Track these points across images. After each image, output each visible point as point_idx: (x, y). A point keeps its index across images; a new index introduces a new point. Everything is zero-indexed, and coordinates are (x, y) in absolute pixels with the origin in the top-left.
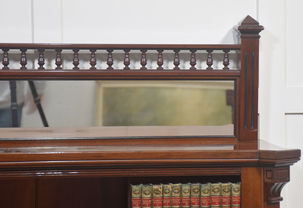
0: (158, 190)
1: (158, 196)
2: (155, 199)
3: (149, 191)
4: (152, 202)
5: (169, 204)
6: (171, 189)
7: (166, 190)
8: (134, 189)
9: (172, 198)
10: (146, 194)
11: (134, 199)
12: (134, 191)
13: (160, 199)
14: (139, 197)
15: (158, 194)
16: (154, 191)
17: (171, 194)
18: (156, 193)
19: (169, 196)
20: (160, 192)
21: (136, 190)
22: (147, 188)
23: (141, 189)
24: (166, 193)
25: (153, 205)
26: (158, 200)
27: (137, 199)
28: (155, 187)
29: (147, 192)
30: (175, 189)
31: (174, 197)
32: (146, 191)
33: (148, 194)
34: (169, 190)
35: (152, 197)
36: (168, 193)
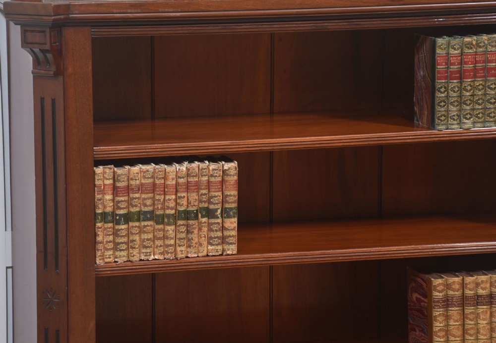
0: (472, 44)
1: (470, 51)
2: (465, 55)
3: (458, 45)
4: (461, 59)
5: (484, 62)
6: (486, 42)
7: (480, 43)
8: (439, 43)
9: (488, 54)
10: (455, 49)
11: (438, 56)
12: (440, 46)
13: (473, 55)
14: (446, 53)
15: (471, 48)
16: (466, 45)
17: (486, 48)
18: (468, 48)
19: (484, 51)
20: (474, 45)
21: (442, 45)
22: (456, 41)
23: (449, 44)
24: (480, 47)
25: (463, 63)
26: (470, 57)
27: (443, 56)
28: (467, 39)
29: (457, 47)
30: (492, 42)
31: (491, 51)
32: (455, 45)
33: (458, 49)
34: (484, 43)
35: (462, 54)
36: (483, 46)
